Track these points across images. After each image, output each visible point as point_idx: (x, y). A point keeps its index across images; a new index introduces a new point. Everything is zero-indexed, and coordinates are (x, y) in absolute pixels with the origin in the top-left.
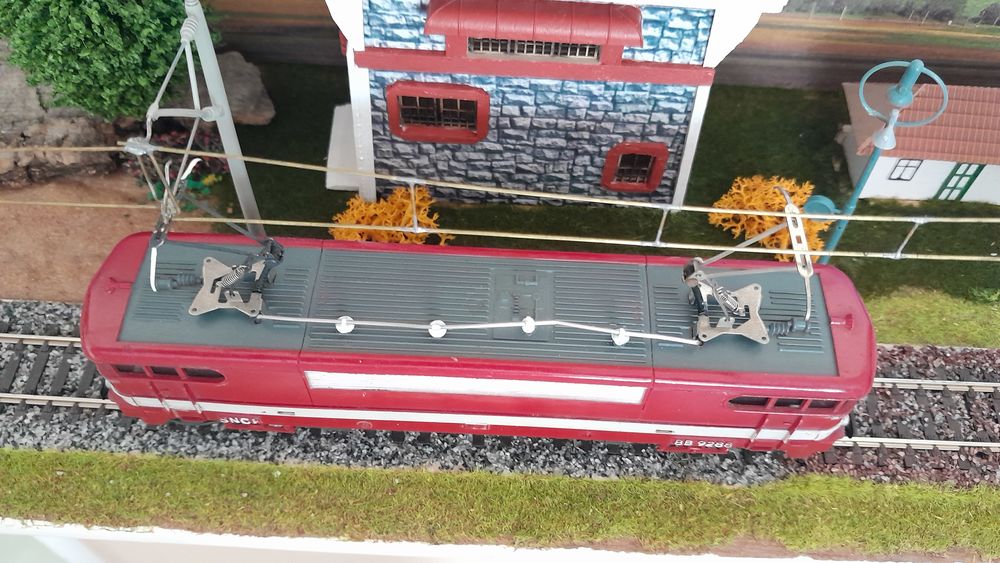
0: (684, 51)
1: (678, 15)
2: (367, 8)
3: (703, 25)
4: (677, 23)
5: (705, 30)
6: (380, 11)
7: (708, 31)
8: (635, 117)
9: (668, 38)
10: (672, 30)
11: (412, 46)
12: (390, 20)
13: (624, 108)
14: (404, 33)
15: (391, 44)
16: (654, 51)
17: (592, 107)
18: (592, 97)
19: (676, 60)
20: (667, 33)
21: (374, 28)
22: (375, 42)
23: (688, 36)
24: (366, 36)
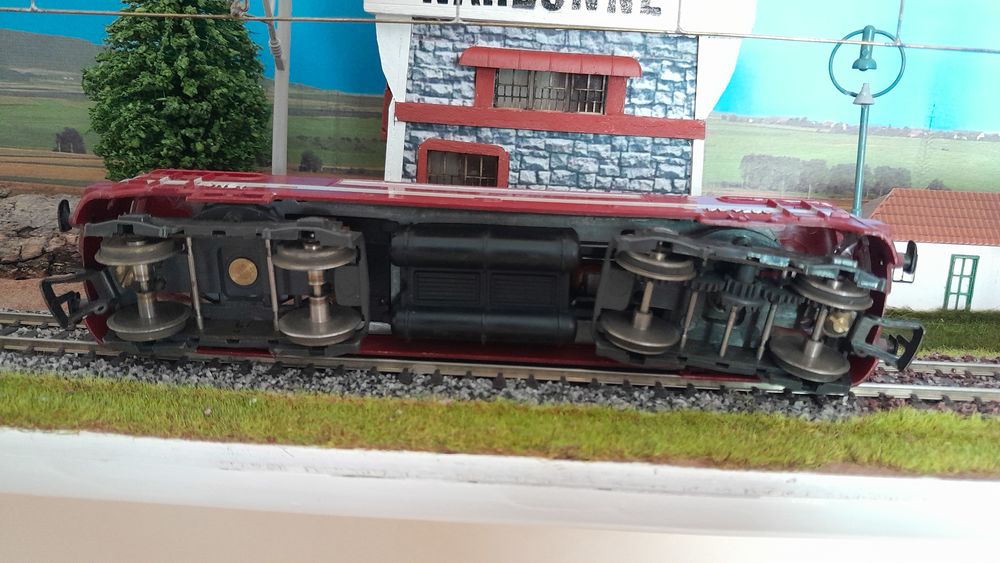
0: (676, 105)
1: (668, 67)
2: (412, 61)
3: (690, 76)
4: (668, 75)
5: (692, 81)
6: (422, 65)
7: (694, 82)
8: (640, 183)
9: (662, 91)
10: (664, 82)
11: (445, 101)
12: (430, 74)
13: (631, 173)
14: (439, 88)
15: (429, 100)
16: (651, 105)
17: (601, 173)
18: (601, 160)
19: (671, 116)
20: (661, 86)
21: (416, 83)
22: (415, 97)
23: (679, 89)
24: (408, 91)
